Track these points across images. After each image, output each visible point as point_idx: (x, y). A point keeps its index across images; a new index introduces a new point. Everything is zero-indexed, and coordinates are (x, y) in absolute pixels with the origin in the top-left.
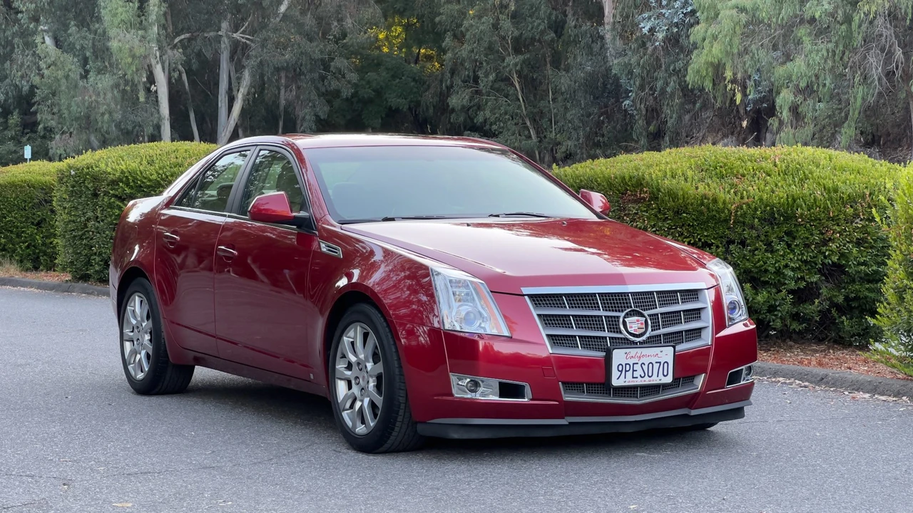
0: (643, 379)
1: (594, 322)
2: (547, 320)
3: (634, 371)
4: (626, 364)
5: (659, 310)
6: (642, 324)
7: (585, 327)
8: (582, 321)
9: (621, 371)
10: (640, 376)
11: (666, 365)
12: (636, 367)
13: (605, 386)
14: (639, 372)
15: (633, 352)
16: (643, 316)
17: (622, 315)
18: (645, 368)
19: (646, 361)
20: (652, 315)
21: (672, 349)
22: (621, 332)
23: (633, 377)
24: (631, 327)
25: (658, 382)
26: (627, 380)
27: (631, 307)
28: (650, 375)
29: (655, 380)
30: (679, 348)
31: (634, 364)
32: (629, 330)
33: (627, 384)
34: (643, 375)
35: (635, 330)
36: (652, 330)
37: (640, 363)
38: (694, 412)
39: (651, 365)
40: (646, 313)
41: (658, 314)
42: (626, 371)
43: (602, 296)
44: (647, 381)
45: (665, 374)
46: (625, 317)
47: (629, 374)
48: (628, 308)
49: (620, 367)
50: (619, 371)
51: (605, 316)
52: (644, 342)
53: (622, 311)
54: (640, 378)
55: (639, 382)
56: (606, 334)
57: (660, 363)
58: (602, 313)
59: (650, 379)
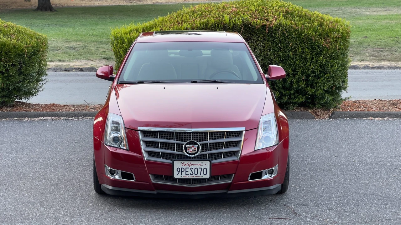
0: (192, 176)
1: (170, 146)
2: (148, 144)
3: (186, 171)
4: (182, 168)
5: (209, 141)
6: (195, 148)
7: (166, 148)
8: (164, 145)
9: (179, 171)
10: (190, 174)
11: (205, 169)
12: (187, 170)
13: (171, 177)
14: (189, 172)
15: (186, 162)
16: (197, 144)
17: (185, 143)
18: (193, 171)
19: (194, 167)
20: (202, 144)
21: (209, 162)
22: (183, 152)
23: (186, 175)
24: (189, 150)
25: (201, 177)
26: (182, 176)
27: (191, 139)
28: (196, 174)
29: (199, 176)
30: (213, 162)
31: (186, 168)
32: (187, 151)
33: (182, 177)
34: (192, 174)
35: (191, 151)
36: (201, 152)
37: (190, 168)
38: (230, 192)
39: (196, 169)
40: (198, 143)
41: (207, 144)
42: (182, 171)
43: (178, 133)
44: (194, 176)
45: (205, 173)
46: (186, 145)
47: (184, 173)
48: (189, 140)
49: (178, 170)
50: (178, 171)
51: (176, 144)
52: (195, 158)
53: (186, 141)
54: (190, 176)
55: (190, 177)
56: (175, 152)
57: (202, 168)
58: (175, 141)
59: (196, 176)
